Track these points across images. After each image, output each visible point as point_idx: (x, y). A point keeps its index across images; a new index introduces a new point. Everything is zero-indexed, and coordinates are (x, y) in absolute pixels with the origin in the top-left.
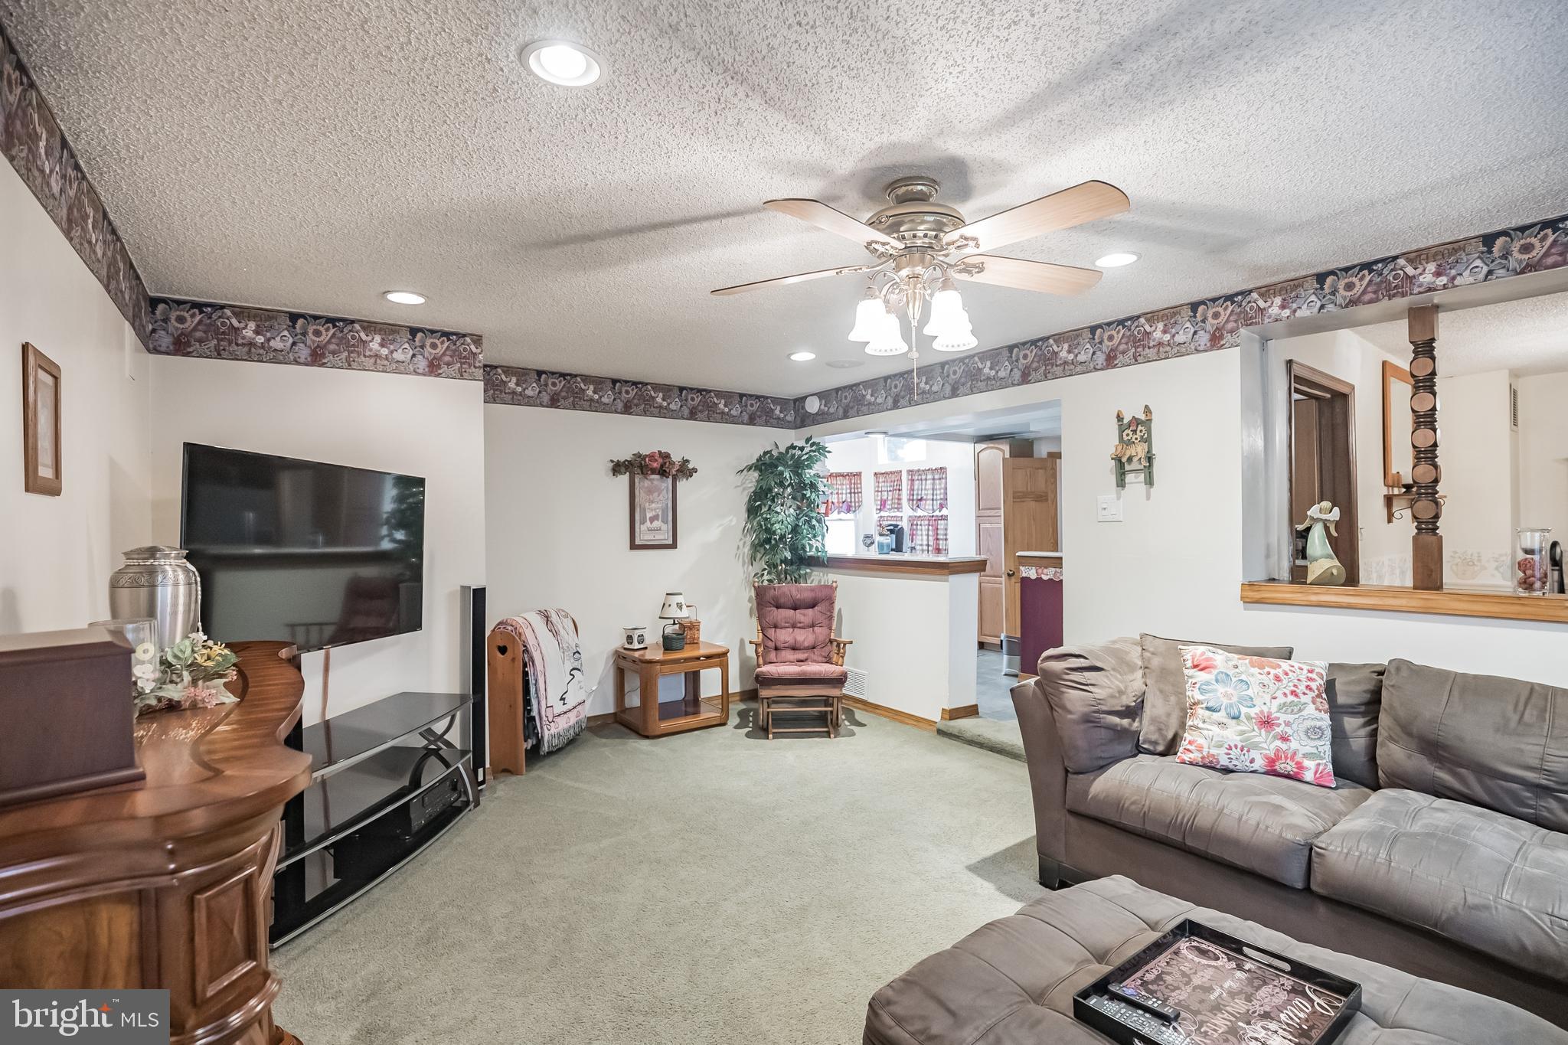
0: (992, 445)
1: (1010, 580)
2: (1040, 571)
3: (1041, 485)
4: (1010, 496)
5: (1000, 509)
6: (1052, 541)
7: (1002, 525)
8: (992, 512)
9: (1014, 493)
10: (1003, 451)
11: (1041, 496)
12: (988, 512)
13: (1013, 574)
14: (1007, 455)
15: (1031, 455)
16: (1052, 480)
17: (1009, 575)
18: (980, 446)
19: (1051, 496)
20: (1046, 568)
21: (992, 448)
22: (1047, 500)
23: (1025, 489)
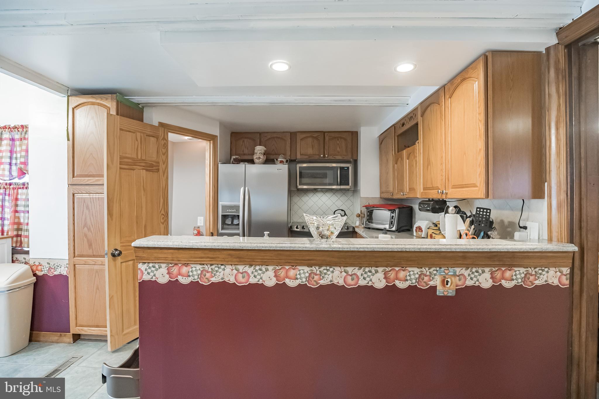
0: (94, 100)
1: (115, 260)
2: (175, 270)
3: (152, 155)
4: (117, 160)
5: (102, 176)
6: (163, 212)
7: (105, 196)
8: (92, 180)
9: (121, 158)
10: (108, 109)
11: (152, 166)
12: (86, 180)
13: (120, 254)
14: (113, 112)
15: (141, 120)
16: (164, 151)
17: (113, 255)
18: (75, 101)
19: (162, 167)
20: (186, 265)
21: (93, 104)
22: (158, 170)
23: (134, 156)
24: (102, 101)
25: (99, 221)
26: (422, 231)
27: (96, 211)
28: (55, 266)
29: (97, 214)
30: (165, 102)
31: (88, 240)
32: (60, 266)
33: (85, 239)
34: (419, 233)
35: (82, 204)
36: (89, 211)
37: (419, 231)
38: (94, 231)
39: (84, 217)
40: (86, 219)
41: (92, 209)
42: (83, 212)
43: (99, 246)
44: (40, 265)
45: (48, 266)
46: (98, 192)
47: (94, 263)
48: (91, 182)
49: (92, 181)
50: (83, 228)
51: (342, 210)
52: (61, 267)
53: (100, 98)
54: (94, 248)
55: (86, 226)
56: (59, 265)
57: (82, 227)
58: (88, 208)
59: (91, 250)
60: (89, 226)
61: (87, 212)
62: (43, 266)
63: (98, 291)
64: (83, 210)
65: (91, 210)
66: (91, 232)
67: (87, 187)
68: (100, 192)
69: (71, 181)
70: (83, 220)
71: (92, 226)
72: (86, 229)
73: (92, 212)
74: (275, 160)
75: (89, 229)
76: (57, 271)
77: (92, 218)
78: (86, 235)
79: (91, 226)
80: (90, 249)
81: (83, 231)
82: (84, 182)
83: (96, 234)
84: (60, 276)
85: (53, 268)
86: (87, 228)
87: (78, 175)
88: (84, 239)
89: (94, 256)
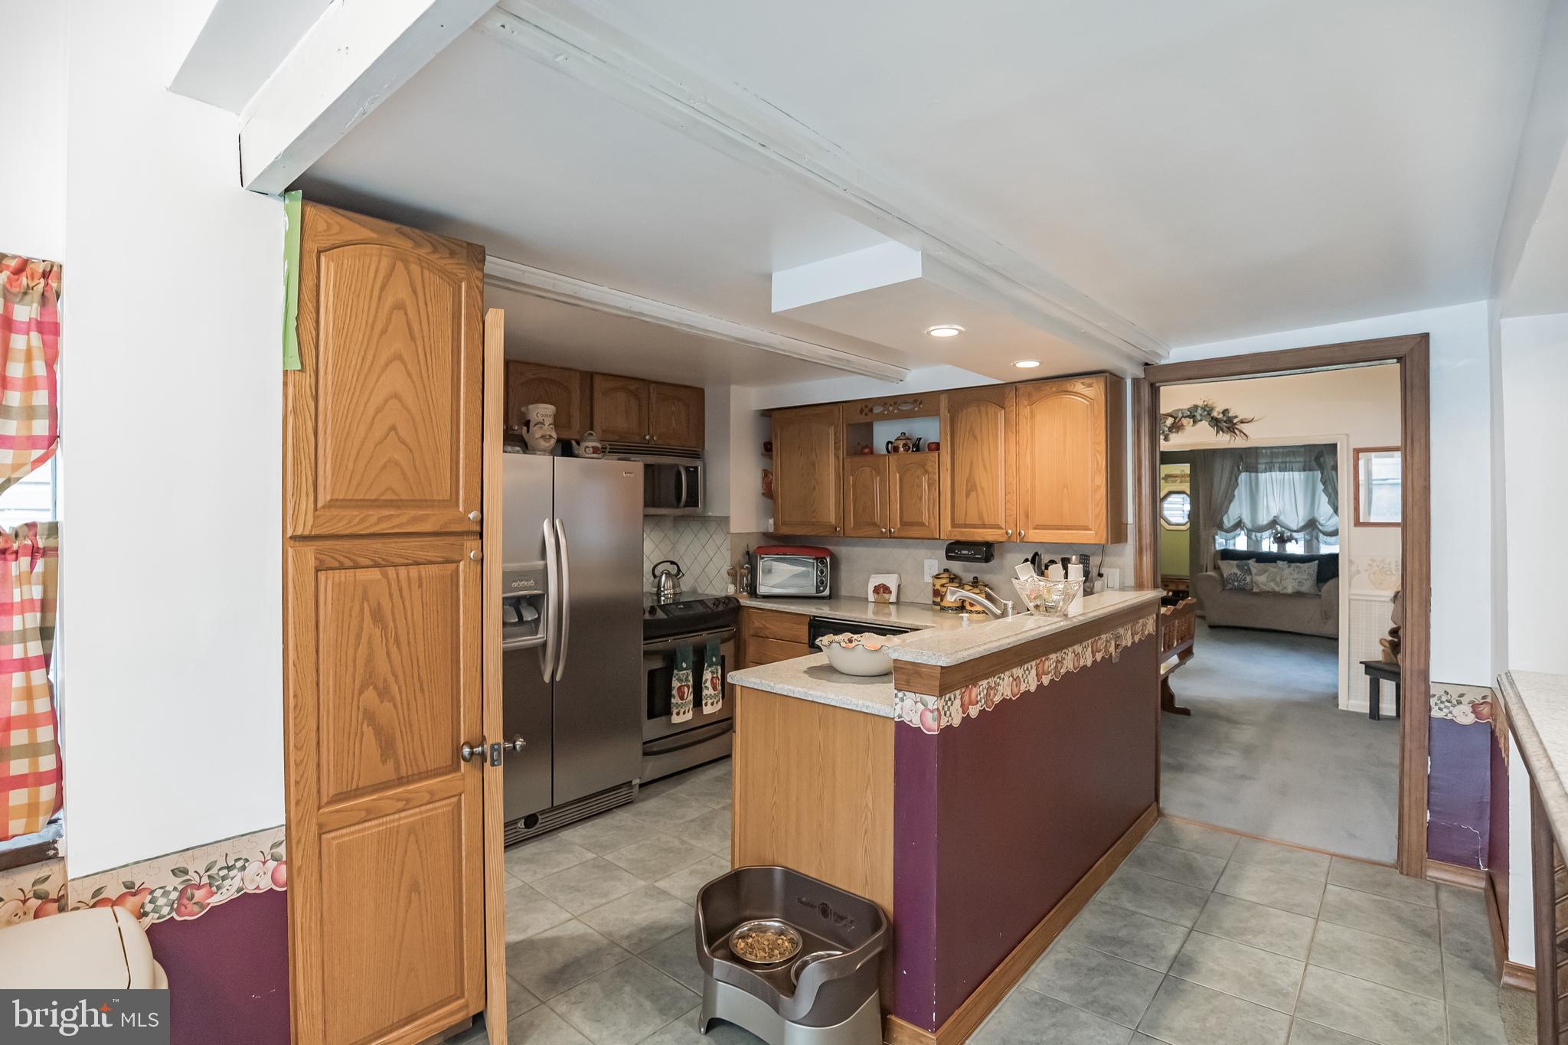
24: (437, 256)
25: (421, 658)
26: (890, 592)
27: (411, 625)
28: (213, 871)
29: (415, 634)
30: (530, 283)
31: (378, 732)
32: (239, 864)
33: (369, 732)
34: (885, 595)
35: (357, 608)
36: (384, 628)
37: (884, 593)
38: (401, 695)
39: (363, 650)
40: (370, 659)
41: (394, 621)
42: (359, 636)
43: (422, 743)
44: (134, 894)
45: (178, 882)
46: (419, 560)
47: (401, 805)
48: (394, 527)
49: (396, 521)
50: (360, 693)
51: (672, 563)
52: (243, 868)
53: (431, 243)
54: (401, 752)
55: (372, 684)
56: (237, 860)
57: (357, 687)
58: (378, 616)
59: (391, 764)
60: (385, 680)
61: (378, 632)
62: (152, 892)
63: (414, 896)
64: (361, 629)
65: (391, 625)
66: (392, 700)
67: (376, 545)
68: (428, 558)
69: (310, 521)
70: (360, 662)
71: (395, 676)
72: (370, 694)
73: (396, 627)
74: (574, 443)
75: (383, 693)
76: (224, 890)
77: (394, 650)
78: (370, 717)
79: (391, 679)
80: (384, 762)
81: (359, 701)
82: (367, 524)
83: (408, 704)
84: (245, 900)
85: (205, 880)
86: (376, 688)
87: (337, 500)
88: (362, 732)
89: (401, 781)
